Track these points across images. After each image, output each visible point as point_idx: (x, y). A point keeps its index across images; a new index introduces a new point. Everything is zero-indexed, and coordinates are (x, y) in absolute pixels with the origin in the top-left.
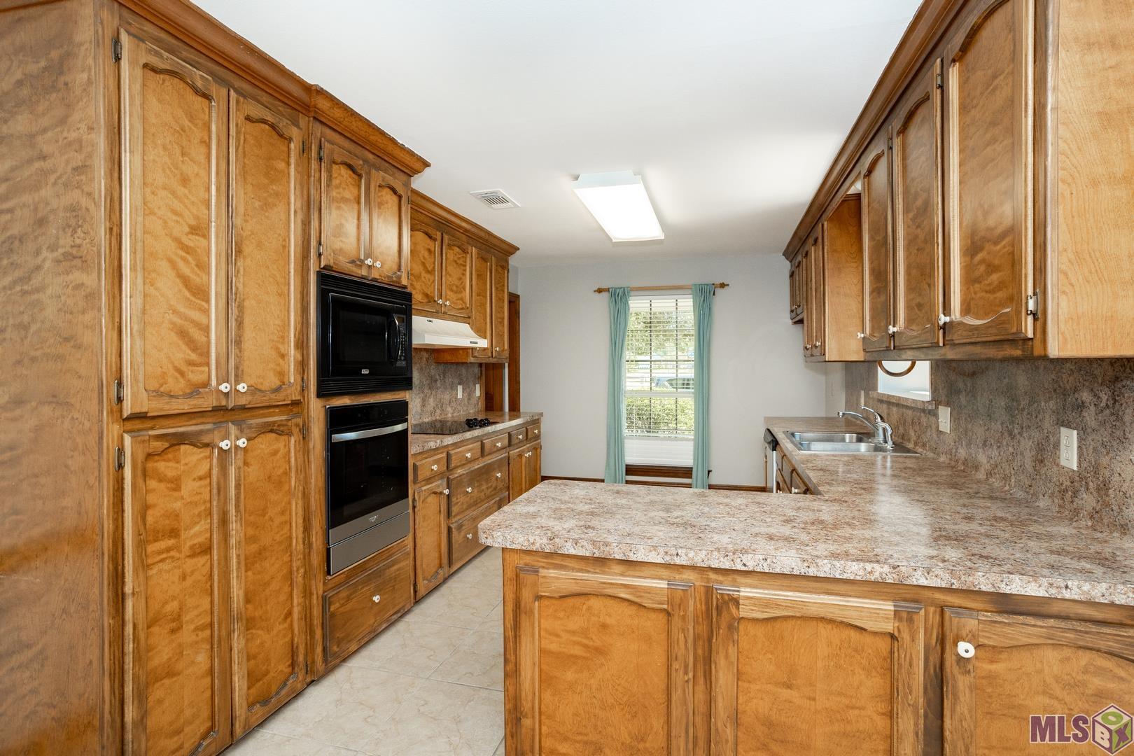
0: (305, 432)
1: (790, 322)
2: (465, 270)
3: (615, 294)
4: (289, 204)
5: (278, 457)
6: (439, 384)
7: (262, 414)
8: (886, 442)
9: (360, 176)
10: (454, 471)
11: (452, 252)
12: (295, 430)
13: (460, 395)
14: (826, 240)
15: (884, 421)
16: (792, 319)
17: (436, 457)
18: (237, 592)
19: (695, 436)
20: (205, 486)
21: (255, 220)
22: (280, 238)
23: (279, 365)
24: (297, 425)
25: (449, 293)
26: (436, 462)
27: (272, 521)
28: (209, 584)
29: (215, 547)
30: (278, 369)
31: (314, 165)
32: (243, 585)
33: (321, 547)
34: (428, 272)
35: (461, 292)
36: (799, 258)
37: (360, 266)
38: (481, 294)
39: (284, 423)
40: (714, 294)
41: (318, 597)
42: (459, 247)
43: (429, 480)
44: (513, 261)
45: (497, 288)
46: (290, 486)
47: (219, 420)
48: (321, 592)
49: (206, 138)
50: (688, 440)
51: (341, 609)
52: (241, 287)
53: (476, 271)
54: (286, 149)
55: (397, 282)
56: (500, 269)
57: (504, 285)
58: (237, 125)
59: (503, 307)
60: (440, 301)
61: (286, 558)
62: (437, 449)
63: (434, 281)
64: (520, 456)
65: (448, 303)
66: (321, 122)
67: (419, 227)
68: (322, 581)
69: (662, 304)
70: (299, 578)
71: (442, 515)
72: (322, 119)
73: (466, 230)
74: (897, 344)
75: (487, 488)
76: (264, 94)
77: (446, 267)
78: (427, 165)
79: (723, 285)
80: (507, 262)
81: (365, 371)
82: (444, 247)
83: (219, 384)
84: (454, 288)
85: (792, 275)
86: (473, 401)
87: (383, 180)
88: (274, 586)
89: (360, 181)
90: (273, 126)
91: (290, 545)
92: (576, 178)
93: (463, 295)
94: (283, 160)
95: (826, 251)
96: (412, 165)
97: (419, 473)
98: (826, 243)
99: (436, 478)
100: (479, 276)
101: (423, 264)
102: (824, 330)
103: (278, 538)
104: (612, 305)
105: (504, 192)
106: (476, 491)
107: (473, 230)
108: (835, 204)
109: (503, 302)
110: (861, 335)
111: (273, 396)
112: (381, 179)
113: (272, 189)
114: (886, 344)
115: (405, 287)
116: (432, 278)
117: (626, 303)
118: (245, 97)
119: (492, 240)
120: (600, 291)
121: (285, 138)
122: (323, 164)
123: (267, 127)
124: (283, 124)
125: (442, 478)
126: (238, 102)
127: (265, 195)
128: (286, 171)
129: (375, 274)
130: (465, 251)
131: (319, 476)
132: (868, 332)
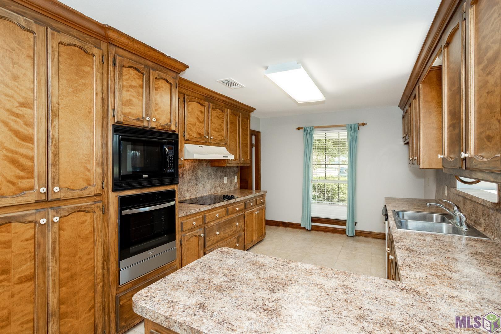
0: (105, 210)
1: (403, 143)
2: (224, 121)
3: (306, 130)
4: (93, 90)
5: (86, 224)
6: (213, 176)
7: (73, 202)
8: (461, 225)
9: (143, 74)
10: (209, 224)
11: (215, 112)
12: (97, 210)
13: (225, 182)
14: (421, 95)
15: (460, 211)
16: (404, 142)
17: (196, 218)
18: (53, 300)
19: (348, 204)
20: (31, 244)
21: (68, 99)
22: (87, 108)
23: (86, 175)
24: (98, 207)
25: (213, 132)
26: (195, 220)
27: (81, 259)
28: (33, 297)
29: (36, 277)
30: (86, 177)
31: (111, 68)
32: (57, 296)
33: (115, 271)
34: (200, 122)
35: (221, 132)
36: (407, 107)
37: (142, 121)
38: (233, 132)
39: (89, 206)
40: (359, 129)
41: (112, 298)
42: (219, 109)
43: (191, 230)
44: (252, 115)
45: (243, 129)
46: (94, 239)
47: (42, 207)
48: (114, 294)
49: (32, 54)
50: (345, 206)
51: (128, 303)
52: (56, 135)
53: (230, 121)
54: (91, 60)
55: (168, 128)
56: (245, 120)
57: (247, 127)
58: (52, 47)
59: (247, 138)
60: (207, 137)
61: (91, 278)
62: (196, 214)
63: (204, 127)
64: (252, 213)
65: (212, 137)
66: (115, 46)
67: (194, 100)
68: (115, 288)
69: (332, 135)
70: (99, 288)
71: (200, 247)
72: (114, 43)
73: (224, 101)
74: (468, 166)
75: (230, 231)
76: (75, 30)
77: (211, 120)
78: (187, 67)
79: (363, 124)
80: (249, 116)
81: (145, 176)
82: (210, 110)
83: (39, 188)
84: (217, 130)
85: (403, 117)
86: (233, 184)
87: (158, 76)
88: (82, 293)
89: (143, 76)
90: (80, 47)
91: (94, 270)
92: (267, 68)
93: (222, 133)
94: (89, 66)
95: (421, 102)
96: (177, 67)
97: (184, 227)
98: (421, 97)
99: (196, 228)
100: (231, 123)
101: (198, 118)
102: (420, 150)
103: (85, 267)
104: (305, 136)
105: (233, 79)
106: (222, 233)
107: (227, 100)
108: (425, 73)
109: (247, 136)
110: (440, 156)
111: (81, 192)
112: (157, 75)
113: (81, 82)
114: (460, 165)
115: (174, 131)
116: (203, 125)
117: (312, 135)
118: (58, 32)
119: (239, 105)
120: (299, 129)
121: (90, 54)
122: (116, 68)
123: (77, 48)
124: (87, 47)
125: (200, 228)
126: (52, 34)
127: (76, 85)
128: (91, 72)
129: (152, 125)
130: (223, 111)
131: (114, 232)
132: (446, 155)
